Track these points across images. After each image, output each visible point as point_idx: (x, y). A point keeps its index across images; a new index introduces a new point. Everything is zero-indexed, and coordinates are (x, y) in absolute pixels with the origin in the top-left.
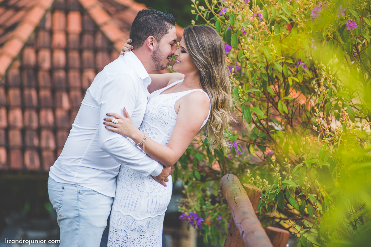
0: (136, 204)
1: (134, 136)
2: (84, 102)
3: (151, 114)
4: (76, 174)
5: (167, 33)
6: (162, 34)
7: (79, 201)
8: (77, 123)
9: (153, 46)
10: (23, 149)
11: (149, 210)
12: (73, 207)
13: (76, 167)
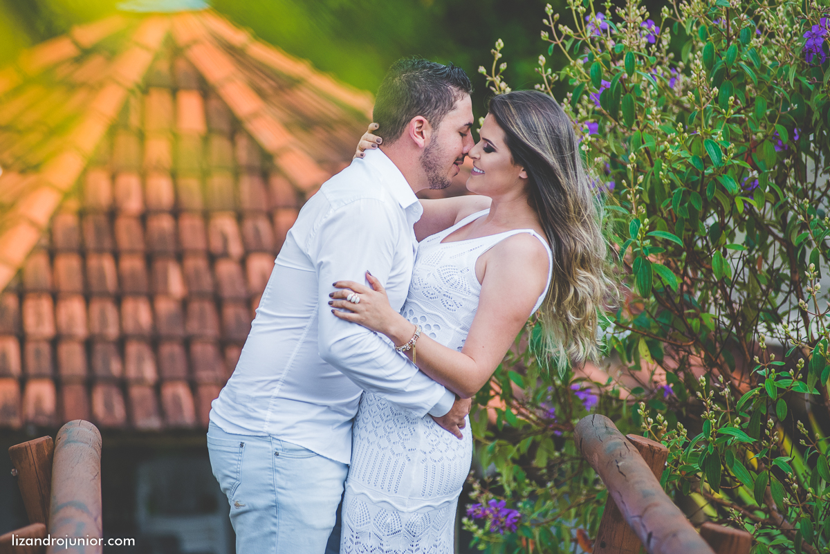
0: (399, 478)
1: (393, 330)
2: (280, 259)
3: (426, 286)
4: (268, 415)
5: (454, 109)
6: (443, 110)
7: (278, 471)
8: (266, 306)
9: (423, 138)
10: (90, 383)
11: (427, 490)
12: (264, 485)
13: (268, 400)
